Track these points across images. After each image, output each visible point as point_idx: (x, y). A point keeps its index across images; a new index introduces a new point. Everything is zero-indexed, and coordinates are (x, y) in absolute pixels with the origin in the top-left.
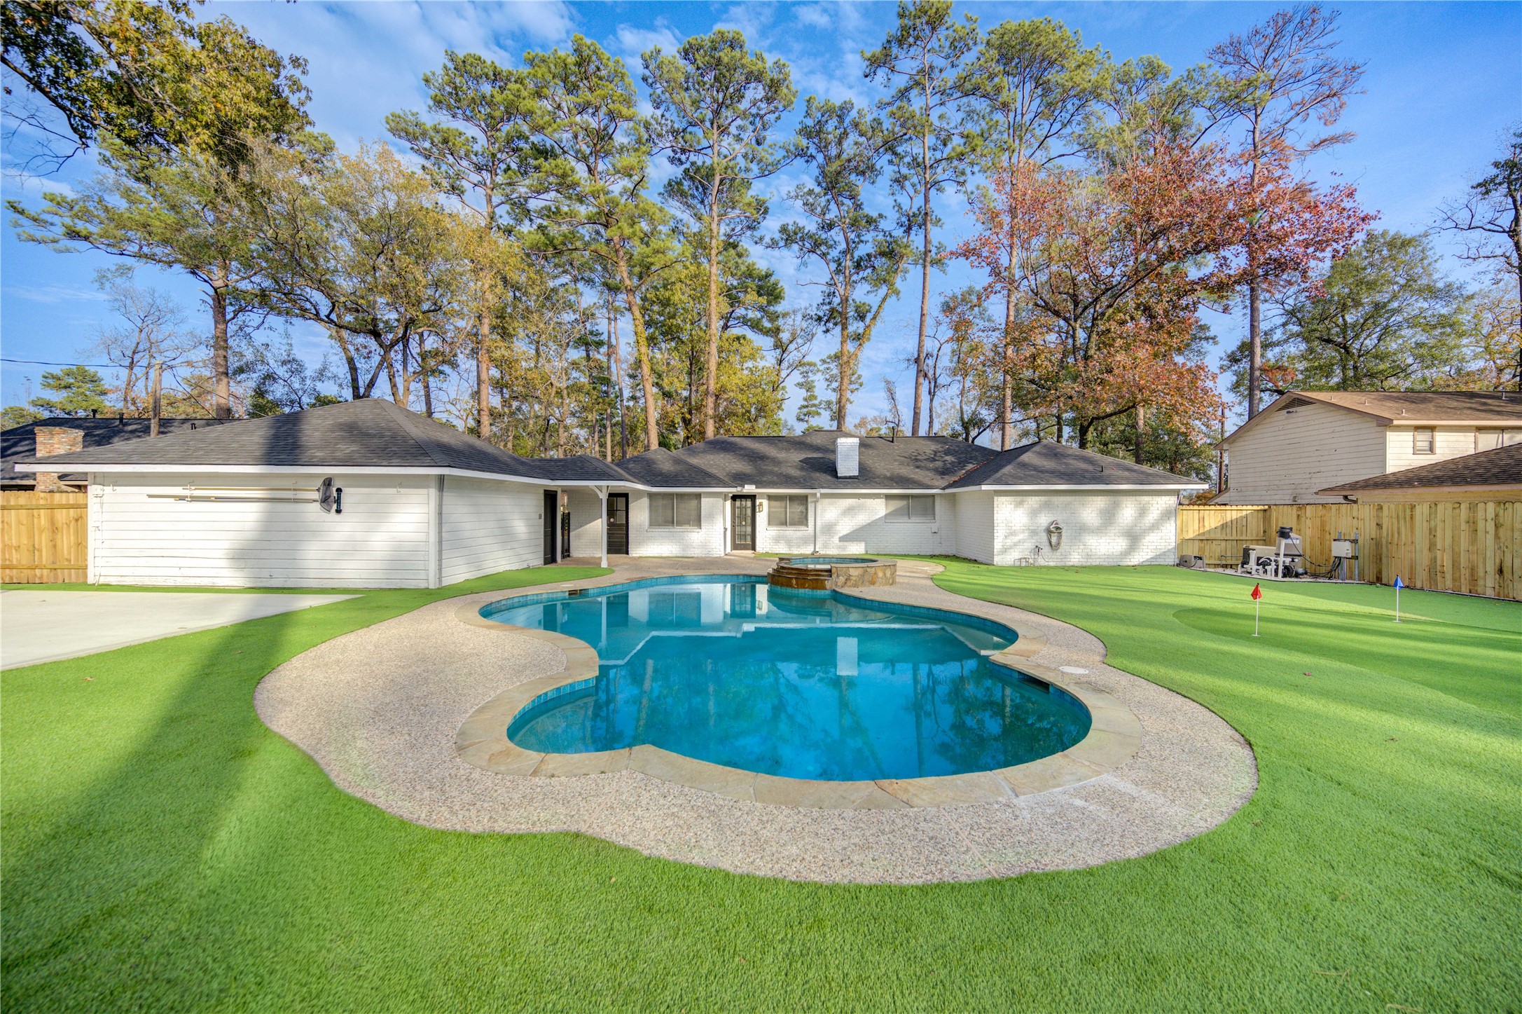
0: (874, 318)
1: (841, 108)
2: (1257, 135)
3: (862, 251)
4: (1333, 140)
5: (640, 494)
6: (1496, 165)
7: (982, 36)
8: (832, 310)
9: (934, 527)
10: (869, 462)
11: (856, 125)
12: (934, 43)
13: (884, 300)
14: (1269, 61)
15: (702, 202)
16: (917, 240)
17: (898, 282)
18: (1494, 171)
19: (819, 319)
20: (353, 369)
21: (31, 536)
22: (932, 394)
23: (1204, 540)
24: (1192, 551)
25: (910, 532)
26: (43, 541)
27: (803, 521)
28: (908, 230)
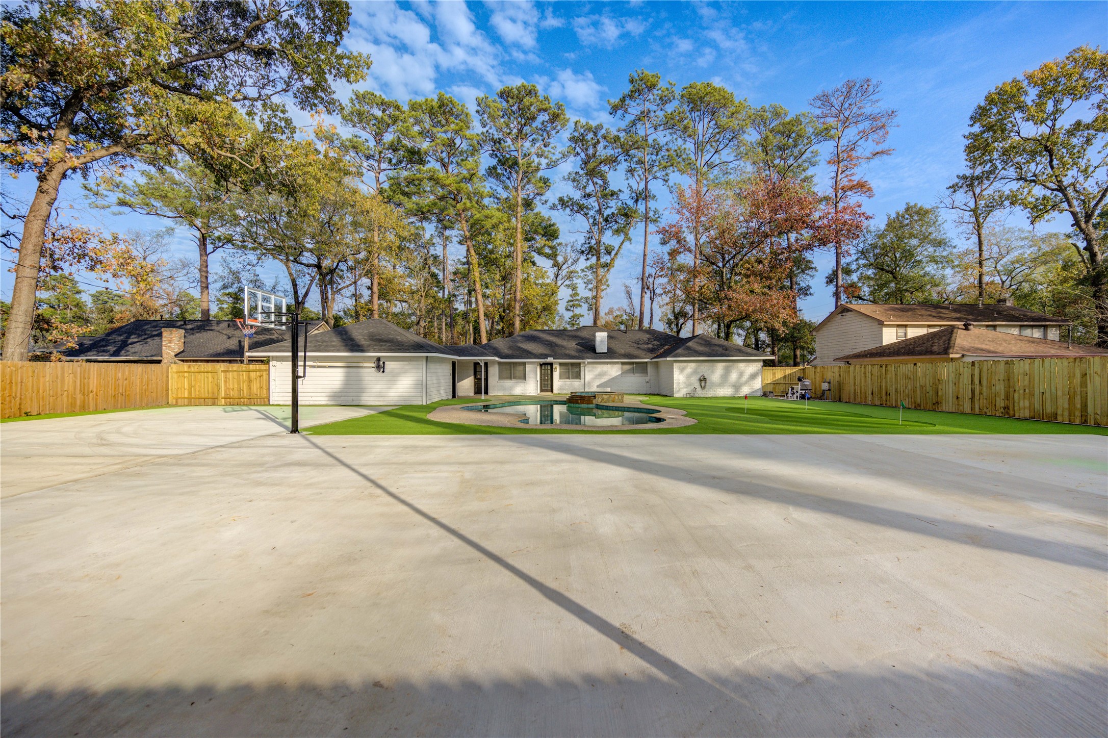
0: (616, 254)
1: (596, 128)
2: (839, 149)
3: (607, 212)
4: (882, 152)
5: (494, 362)
6: (958, 177)
7: (678, 92)
8: (591, 248)
9: (647, 379)
10: (613, 346)
11: (605, 137)
12: (651, 97)
13: (622, 243)
14: (846, 105)
15: (509, 178)
16: (641, 207)
17: (632, 233)
18: (957, 180)
19: (583, 252)
20: (295, 285)
21: (239, 384)
22: (652, 300)
23: (775, 384)
24: (769, 389)
25: (635, 381)
26: (245, 386)
27: (578, 376)
28: (637, 201)
